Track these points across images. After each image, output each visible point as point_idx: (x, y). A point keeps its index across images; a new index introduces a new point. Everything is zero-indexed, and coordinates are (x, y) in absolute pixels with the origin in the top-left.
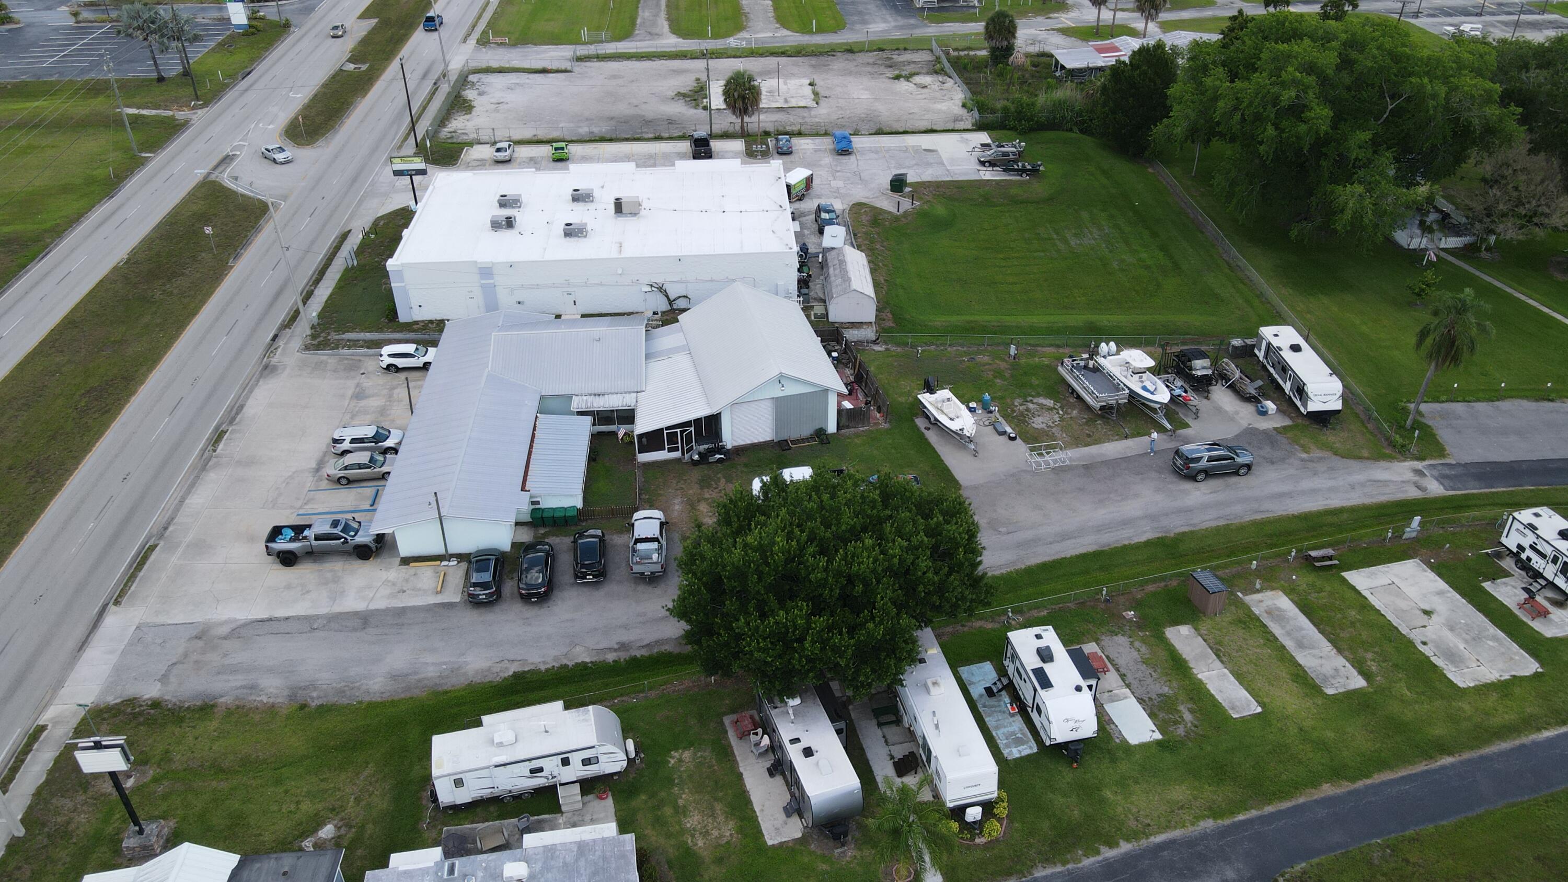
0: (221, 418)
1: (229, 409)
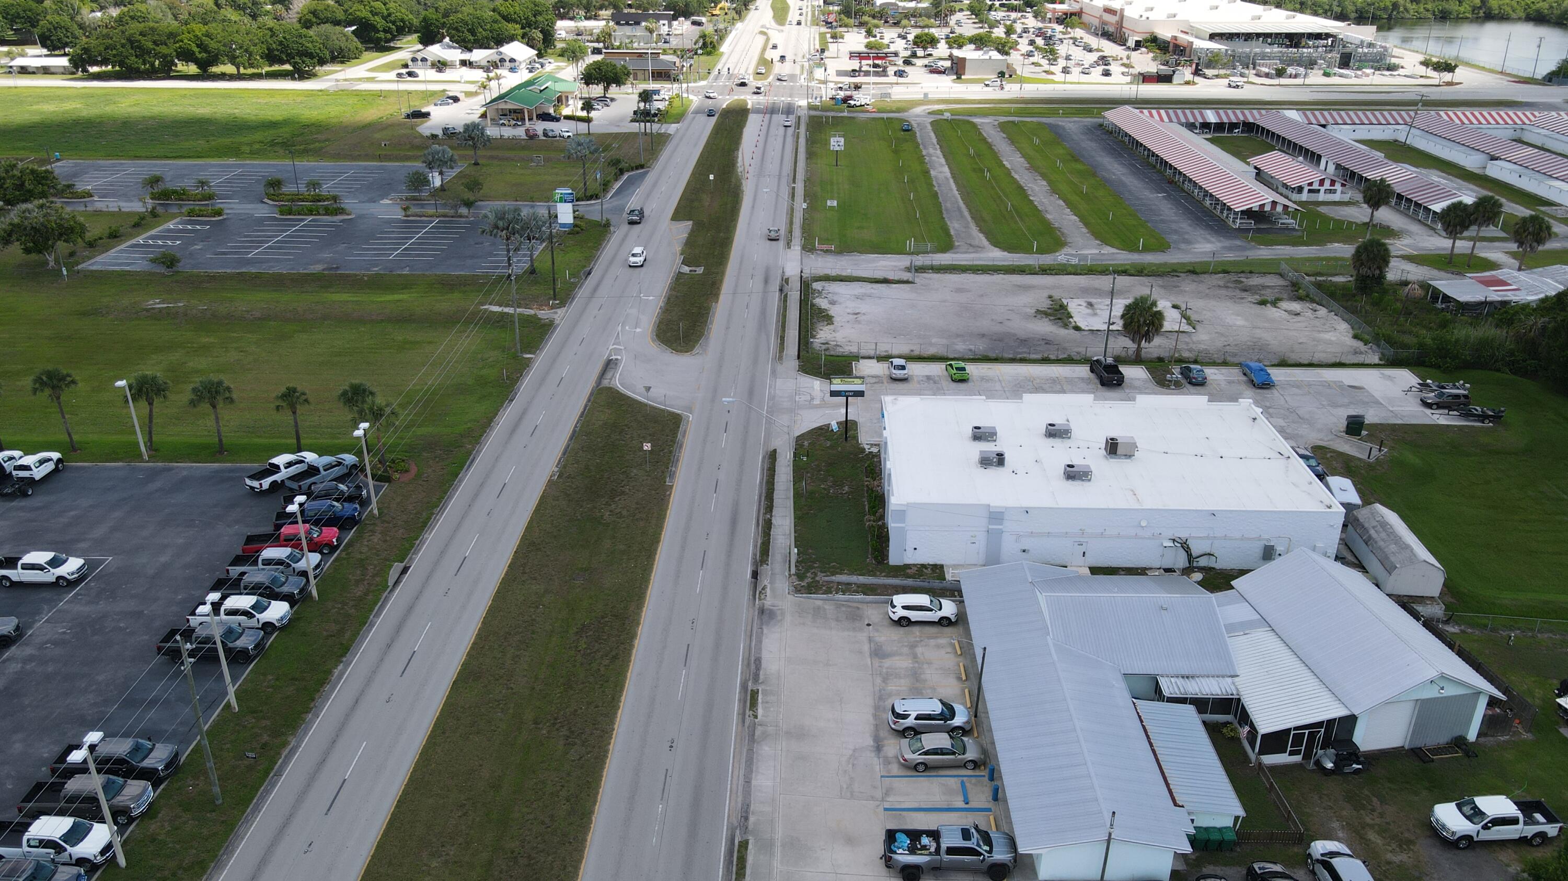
0: (742, 673)
1: (746, 662)
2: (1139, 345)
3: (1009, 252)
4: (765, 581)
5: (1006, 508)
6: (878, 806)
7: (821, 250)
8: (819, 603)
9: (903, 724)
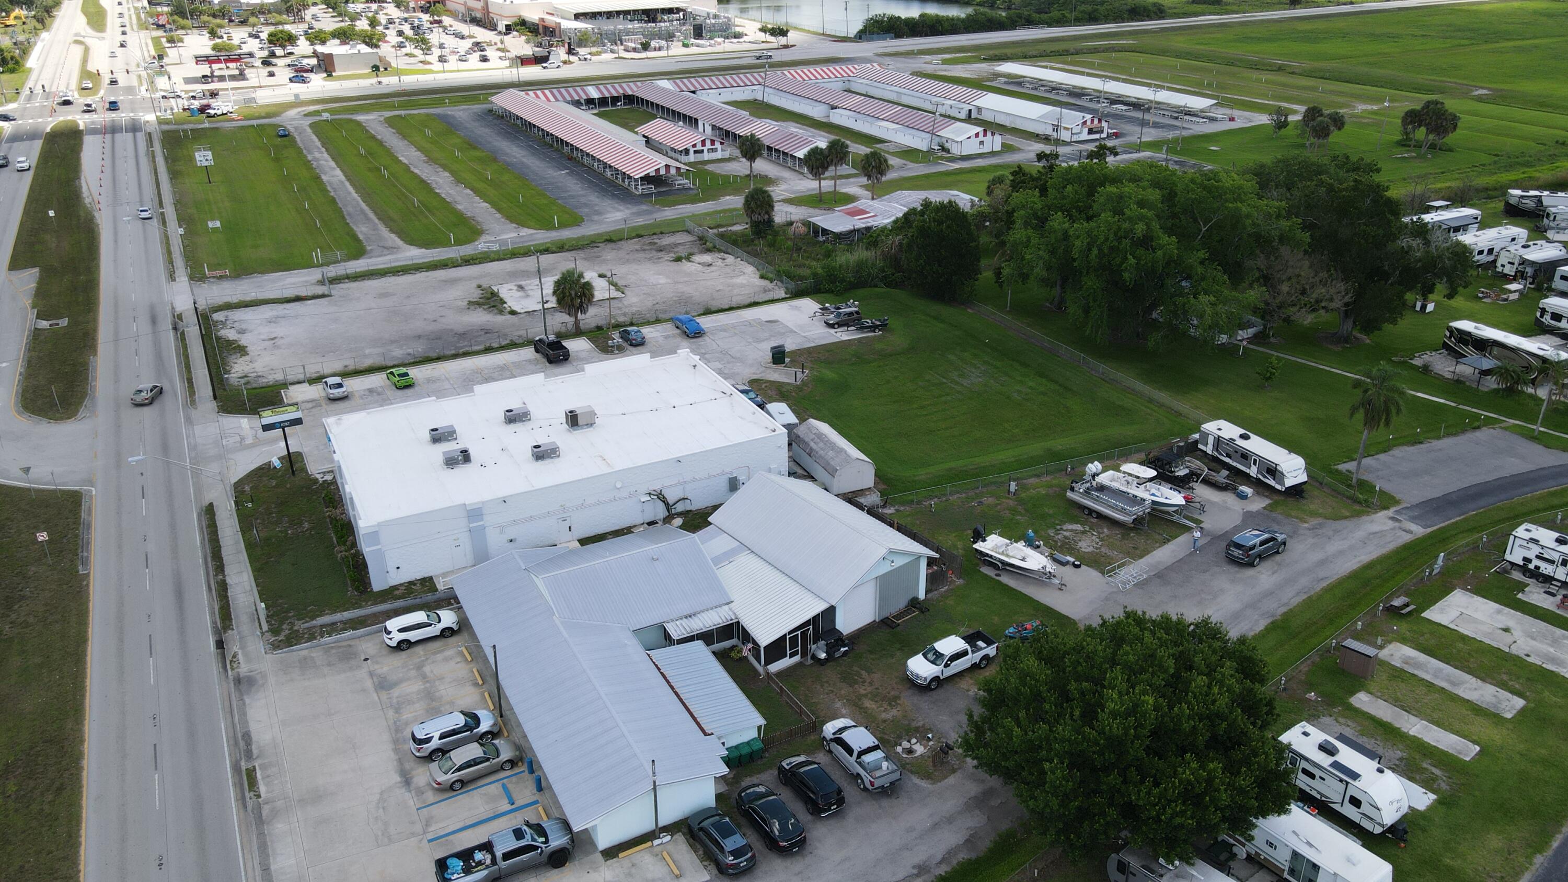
0: (230, 755)
1: (232, 742)
2: (576, 318)
3: (427, 249)
4: (234, 647)
5: (483, 503)
6: (421, 841)
7: (214, 277)
8: (305, 653)
9: (427, 748)
